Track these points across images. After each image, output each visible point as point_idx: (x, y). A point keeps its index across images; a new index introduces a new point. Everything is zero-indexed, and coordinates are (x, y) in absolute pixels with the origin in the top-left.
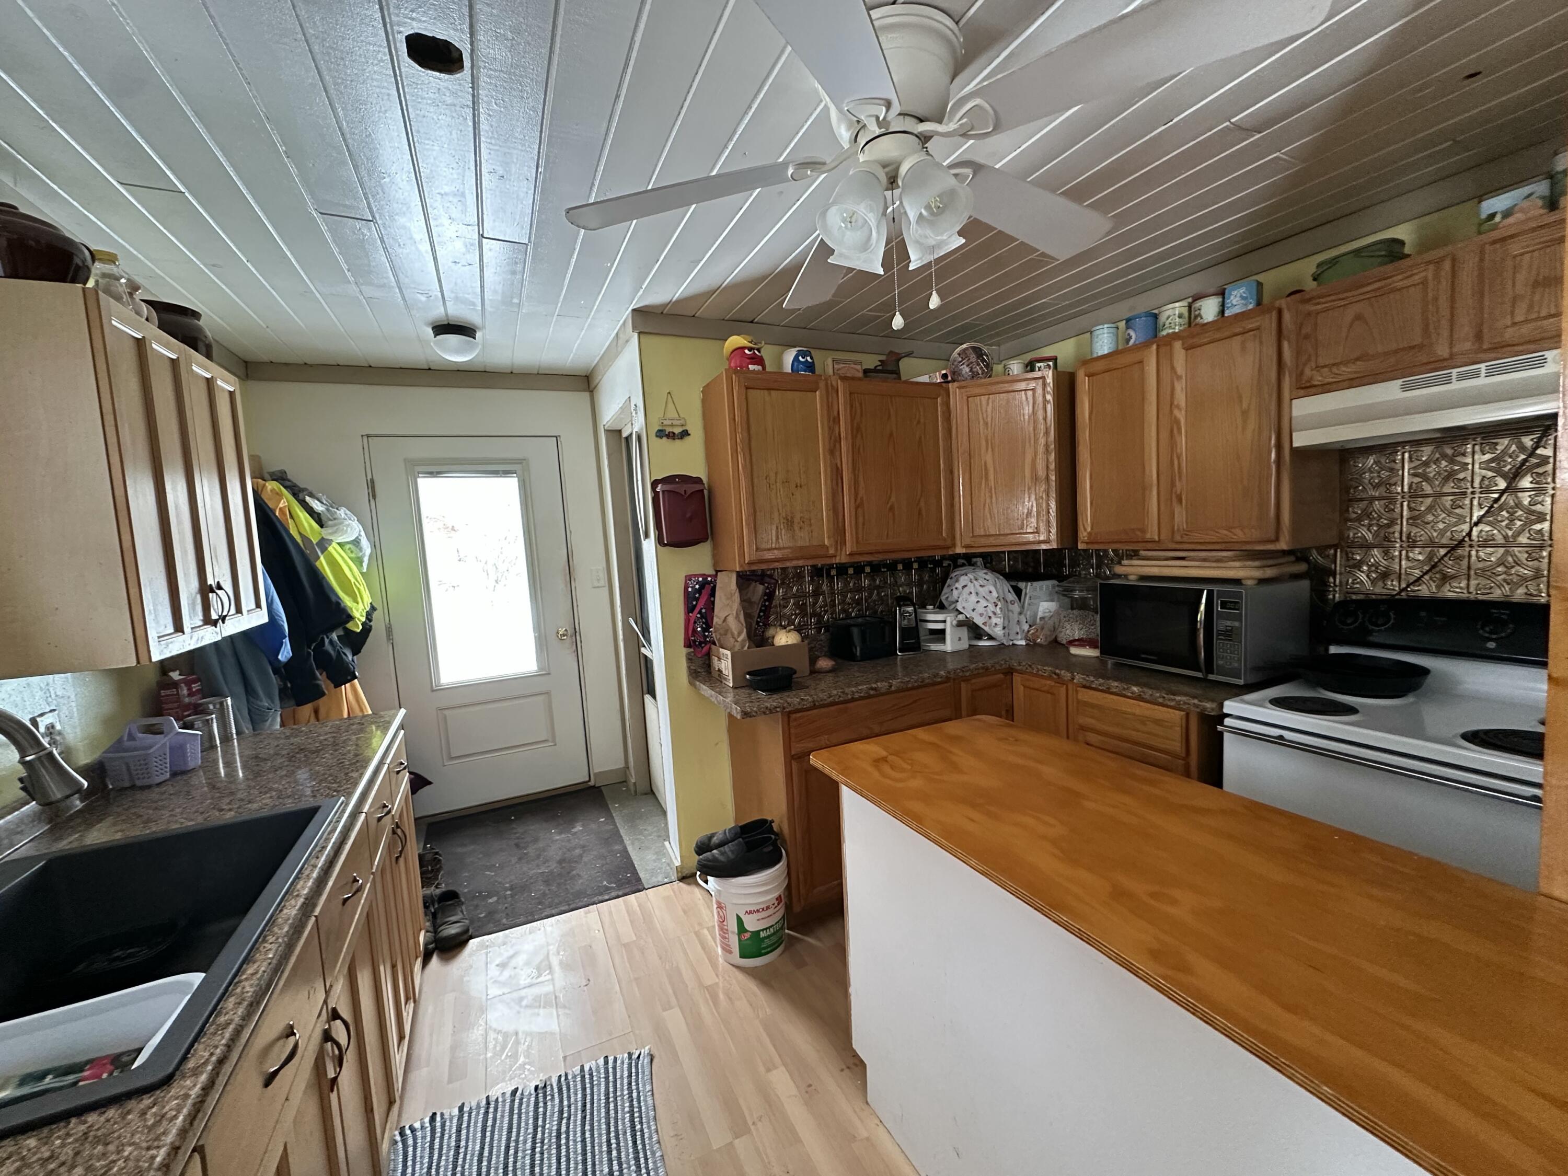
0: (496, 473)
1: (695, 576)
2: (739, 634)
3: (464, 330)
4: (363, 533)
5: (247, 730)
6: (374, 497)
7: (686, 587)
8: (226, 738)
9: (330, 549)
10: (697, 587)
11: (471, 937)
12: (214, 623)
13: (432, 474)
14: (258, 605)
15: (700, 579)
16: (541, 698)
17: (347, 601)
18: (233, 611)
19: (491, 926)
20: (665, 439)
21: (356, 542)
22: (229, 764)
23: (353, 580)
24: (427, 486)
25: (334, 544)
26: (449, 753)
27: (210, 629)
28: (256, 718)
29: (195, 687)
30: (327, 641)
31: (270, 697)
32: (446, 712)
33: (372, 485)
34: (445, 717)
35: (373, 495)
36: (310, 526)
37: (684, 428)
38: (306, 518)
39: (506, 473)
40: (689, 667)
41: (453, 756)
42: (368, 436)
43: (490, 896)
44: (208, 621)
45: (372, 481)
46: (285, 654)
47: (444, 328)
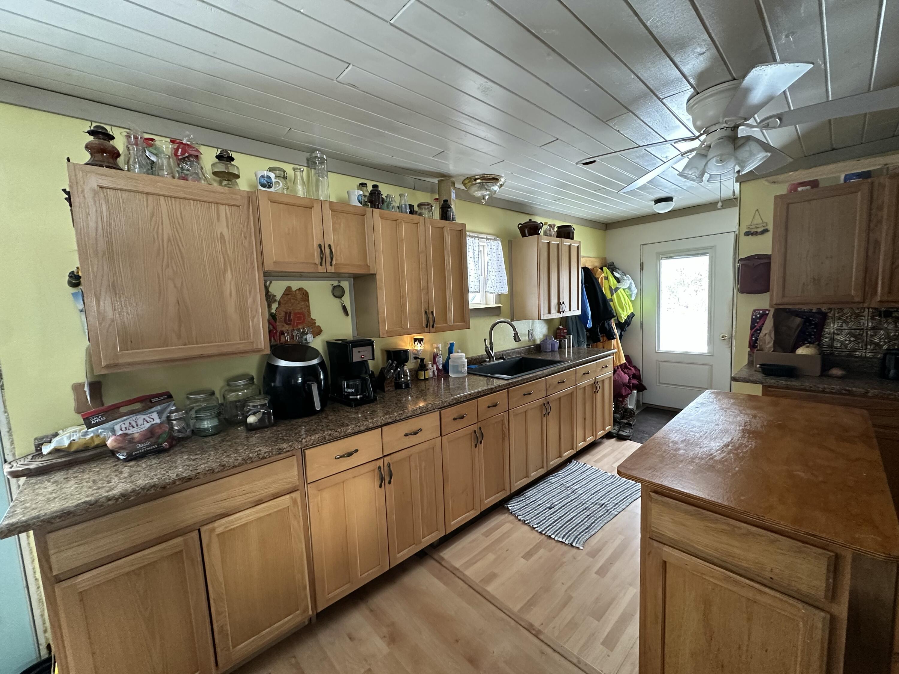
0: (697, 255)
1: (758, 310)
2: (769, 343)
3: (668, 199)
4: (633, 285)
5: (576, 346)
6: (643, 270)
7: (752, 316)
8: (569, 347)
9: (619, 291)
10: (758, 316)
11: (630, 440)
12: (560, 313)
13: (667, 258)
14: (578, 309)
15: (761, 312)
16: (707, 367)
17: (620, 311)
18: (568, 310)
19: (638, 441)
20: (750, 236)
21: (629, 288)
22: (569, 353)
23: (624, 303)
24: (665, 263)
25: (621, 289)
26: (659, 381)
27: (559, 314)
28: (579, 344)
29: (565, 331)
30: (606, 324)
31: (584, 338)
32: (661, 363)
33: (642, 265)
34: (659, 364)
35: (642, 269)
36: (614, 282)
37: (766, 228)
38: (613, 280)
39: (702, 254)
40: (748, 359)
41: (661, 382)
42: (643, 245)
43: (646, 434)
44: (559, 312)
45: (643, 263)
46: (590, 324)
47: (658, 201)
